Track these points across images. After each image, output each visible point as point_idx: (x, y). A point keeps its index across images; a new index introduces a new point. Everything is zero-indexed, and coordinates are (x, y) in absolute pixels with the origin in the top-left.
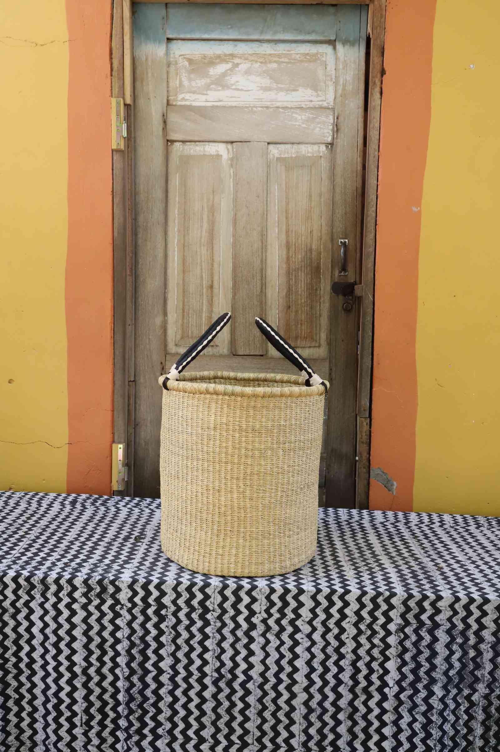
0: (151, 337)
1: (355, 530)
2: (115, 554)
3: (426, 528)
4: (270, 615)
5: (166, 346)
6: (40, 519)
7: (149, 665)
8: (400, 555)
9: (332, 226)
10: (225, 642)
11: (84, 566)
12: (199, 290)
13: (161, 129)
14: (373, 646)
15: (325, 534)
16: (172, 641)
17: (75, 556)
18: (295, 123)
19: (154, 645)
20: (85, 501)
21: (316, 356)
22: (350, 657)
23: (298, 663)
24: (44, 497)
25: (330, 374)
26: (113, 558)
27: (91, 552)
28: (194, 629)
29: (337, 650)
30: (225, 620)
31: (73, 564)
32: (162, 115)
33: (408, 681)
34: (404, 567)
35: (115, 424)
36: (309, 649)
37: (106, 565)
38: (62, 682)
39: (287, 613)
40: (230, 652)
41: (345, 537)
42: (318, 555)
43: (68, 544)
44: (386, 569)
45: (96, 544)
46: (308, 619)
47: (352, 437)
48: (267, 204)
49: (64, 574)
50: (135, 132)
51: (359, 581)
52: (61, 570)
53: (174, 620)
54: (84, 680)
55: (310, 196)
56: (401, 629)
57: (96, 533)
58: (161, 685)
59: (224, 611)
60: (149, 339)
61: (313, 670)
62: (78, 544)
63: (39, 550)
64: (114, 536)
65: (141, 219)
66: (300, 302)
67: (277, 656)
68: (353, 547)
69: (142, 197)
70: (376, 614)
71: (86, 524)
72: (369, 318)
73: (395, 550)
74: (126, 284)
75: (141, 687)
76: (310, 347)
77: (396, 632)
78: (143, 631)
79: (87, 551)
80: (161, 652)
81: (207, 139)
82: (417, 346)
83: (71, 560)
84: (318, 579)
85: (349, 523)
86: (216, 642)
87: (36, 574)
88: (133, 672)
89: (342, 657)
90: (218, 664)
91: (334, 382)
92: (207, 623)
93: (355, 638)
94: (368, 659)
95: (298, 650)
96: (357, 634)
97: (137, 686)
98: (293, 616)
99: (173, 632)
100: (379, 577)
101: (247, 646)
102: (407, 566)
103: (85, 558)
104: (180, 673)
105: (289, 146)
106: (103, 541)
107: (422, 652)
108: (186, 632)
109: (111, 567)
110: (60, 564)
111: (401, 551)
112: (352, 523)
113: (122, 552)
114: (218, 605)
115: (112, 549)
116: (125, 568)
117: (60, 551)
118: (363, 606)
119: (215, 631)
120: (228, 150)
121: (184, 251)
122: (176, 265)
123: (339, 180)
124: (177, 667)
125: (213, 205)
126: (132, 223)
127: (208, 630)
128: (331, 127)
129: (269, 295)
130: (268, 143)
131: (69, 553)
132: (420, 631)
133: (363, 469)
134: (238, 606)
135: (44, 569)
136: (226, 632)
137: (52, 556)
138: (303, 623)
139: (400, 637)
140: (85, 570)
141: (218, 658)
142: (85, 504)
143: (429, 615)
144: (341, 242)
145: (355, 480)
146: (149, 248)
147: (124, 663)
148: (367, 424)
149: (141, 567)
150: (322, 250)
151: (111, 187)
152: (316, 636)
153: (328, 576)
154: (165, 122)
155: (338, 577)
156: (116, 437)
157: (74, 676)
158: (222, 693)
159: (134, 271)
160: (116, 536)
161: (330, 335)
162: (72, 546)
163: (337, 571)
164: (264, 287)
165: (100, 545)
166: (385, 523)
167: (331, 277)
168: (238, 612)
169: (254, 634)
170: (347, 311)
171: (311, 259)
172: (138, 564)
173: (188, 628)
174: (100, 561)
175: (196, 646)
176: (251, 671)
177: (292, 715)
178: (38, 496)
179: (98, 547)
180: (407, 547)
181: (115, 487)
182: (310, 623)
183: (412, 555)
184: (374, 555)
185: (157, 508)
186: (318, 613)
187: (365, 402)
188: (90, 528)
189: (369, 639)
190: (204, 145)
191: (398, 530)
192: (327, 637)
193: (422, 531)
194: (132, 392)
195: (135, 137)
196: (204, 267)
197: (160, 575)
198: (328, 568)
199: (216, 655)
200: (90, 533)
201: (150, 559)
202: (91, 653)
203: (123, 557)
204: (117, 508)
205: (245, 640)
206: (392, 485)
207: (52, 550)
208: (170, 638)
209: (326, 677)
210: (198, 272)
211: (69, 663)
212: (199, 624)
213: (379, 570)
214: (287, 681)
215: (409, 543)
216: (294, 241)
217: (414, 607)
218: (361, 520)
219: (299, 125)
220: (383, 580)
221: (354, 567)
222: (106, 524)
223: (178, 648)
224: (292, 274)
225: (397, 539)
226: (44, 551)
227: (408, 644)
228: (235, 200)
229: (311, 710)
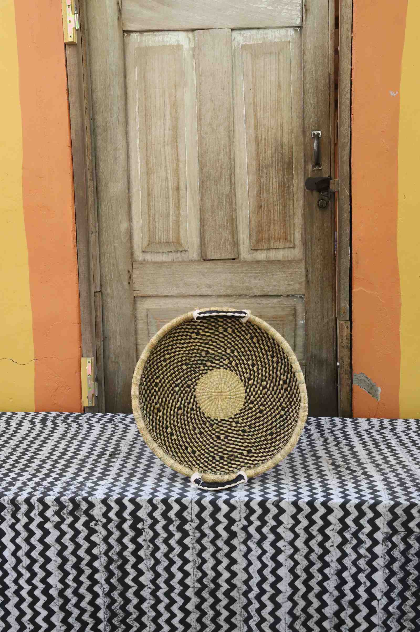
0: (116, 245)
1: (339, 438)
2: (89, 471)
3: (413, 435)
4: (251, 523)
5: (132, 253)
6: (9, 439)
7: (128, 581)
8: (387, 462)
9: (303, 117)
10: (205, 552)
11: (57, 485)
12: (165, 192)
13: (116, 18)
14: (360, 556)
15: (308, 443)
16: (150, 555)
17: (47, 475)
18: (261, 6)
19: (132, 560)
20: (55, 418)
21: (291, 257)
22: (335, 566)
23: (282, 572)
24: (12, 416)
25: (307, 276)
26: (87, 475)
27: (64, 470)
28: (172, 542)
29: (321, 558)
30: (204, 530)
31: (45, 484)
32: (116, 3)
33: (396, 591)
34: (391, 475)
35: (83, 337)
36: (291, 557)
37: (79, 483)
38: (38, 606)
39: (268, 521)
40: (211, 562)
41: (328, 446)
42: (301, 464)
43: (40, 463)
44: (372, 476)
45: (69, 461)
46: (290, 526)
47: (332, 341)
48: (233, 96)
49: (35, 493)
50: (88, 23)
51: (342, 490)
52: (32, 490)
53: (151, 534)
54: (61, 603)
55: (279, 86)
56: (388, 538)
57: (69, 451)
58: (142, 600)
59: (203, 521)
60: (114, 246)
61: (296, 577)
62: (50, 462)
63: (10, 470)
64: (87, 453)
65: (99, 119)
66: (272, 202)
67: (260, 565)
68: (337, 456)
69: (99, 95)
70: (362, 521)
71: (58, 442)
72: (346, 215)
73: (382, 457)
74: (87, 188)
75: (122, 603)
76: (284, 248)
77: (383, 541)
78: (120, 547)
79: (60, 470)
80: (140, 566)
81: (165, 28)
82: (399, 241)
83: (43, 480)
84: (300, 488)
85: (332, 432)
86: (196, 552)
87: (6, 495)
88: (113, 588)
89: (326, 565)
90: (200, 574)
91: (311, 285)
92: (185, 534)
93: (340, 547)
94: (354, 570)
95: (281, 558)
96: (342, 542)
97: (118, 602)
98: (274, 523)
99: (151, 546)
100: (364, 485)
101: (228, 555)
102: (395, 474)
103: (57, 476)
104: (161, 588)
105: (255, 31)
106: (77, 458)
107: (411, 560)
108: (164, 545)
109: (85, 485)
110: (32, 484)
111: (388, 459)
112: (334, 431)
113: (96, 469)
114: (196, 516)
115: (85, 467)
116: (99, 485)
117: (31, 470)
118: (347, 513)
119: (194, 541)
120: (189, 39)
121: (147, 151)
122: (139, 167)
123: (310, 67)
124: (157, 582)
125: (175, 101)
126: (90, 122)
127: (187, 541)
128: (299, 8)
129: (239, 195)
130: (233, 30)
131: (41, 472)
132: (408, 540)
133: (344, 375)
134: (217, 516)
135: (14, 489)
136: (205, 542)
137: (23, 476)
138: (285, 530)
139: (388, 546)
140: (57, 489)
141: (200, 568)
142: (56, 421)
143: (417, 522)
144: (314, 134)
145: (337, 387)
146: (109, 149)
147: (103, 579)
148: (347, 327)
149: (115, 483)
150: (294, 144)
151: (66, 85)
152: (299, 543)
153: (310, 485)
154: (120, 11)
155: (320, 486)
156: (84, 352)
157: (51, 599)
158: (205, 603)
159: (95, 175)
160: (90, 453)
161: (305, 234)
162: (44, 465)
163: (320, 480)
164: (233, 186)
165: (73, 463)
166: (370, 431)
167: (305, 173)
168: (217, 522)
169: (235, 542)
170: (322, 208)
171: (282, 154)
172: (113, 481)
173: (166, 541)
174: (73, 479)
175: (176, 559)
176: (235, 579)
177: (277, 627)
178: (6, 416)
179: (71, 465)
180: (395, 455)
181: (86, 403)
182: (292, 529)
183: (400, 463)
184: (359, 463)
185: (131, 422)
186: (300, 519)
187: (345, 304)
188: (62, 446)
189: (355, 548)
190: (163, 35)
191: (384, 437)
192: (310, 543)
193: (410, 438)
194: (99, 303)
195: (88, 29)
196: (168, 168)
197: (135, 491)
198: (311, 477)
199: (197, 565)
200: (63, 451)
201: (125, 475)
202: (66, 574)
203: (97, 474)
204: (90, 424)
205: (226, 549)
206: (376, 391)
207: (23, 470)
208: (149, 552)
209: (310, 583)
210: (163, 174)
211: (44, 586)
212: (178, 536)
213: (365, 479)
214: (270, 591)
215: (396, 450)
216: (263, 135)
217: (401, 515)
218: (344, 428)
219: (265, 8)
220: (369, 488)
221: (337, 476)
222: (79, 441)
223: (157, 562)
224: (262, 172)
225: (383, 446)
226: (14, 471)
227: (396, 553)
228: (199, 94)
229: (295, 618)
